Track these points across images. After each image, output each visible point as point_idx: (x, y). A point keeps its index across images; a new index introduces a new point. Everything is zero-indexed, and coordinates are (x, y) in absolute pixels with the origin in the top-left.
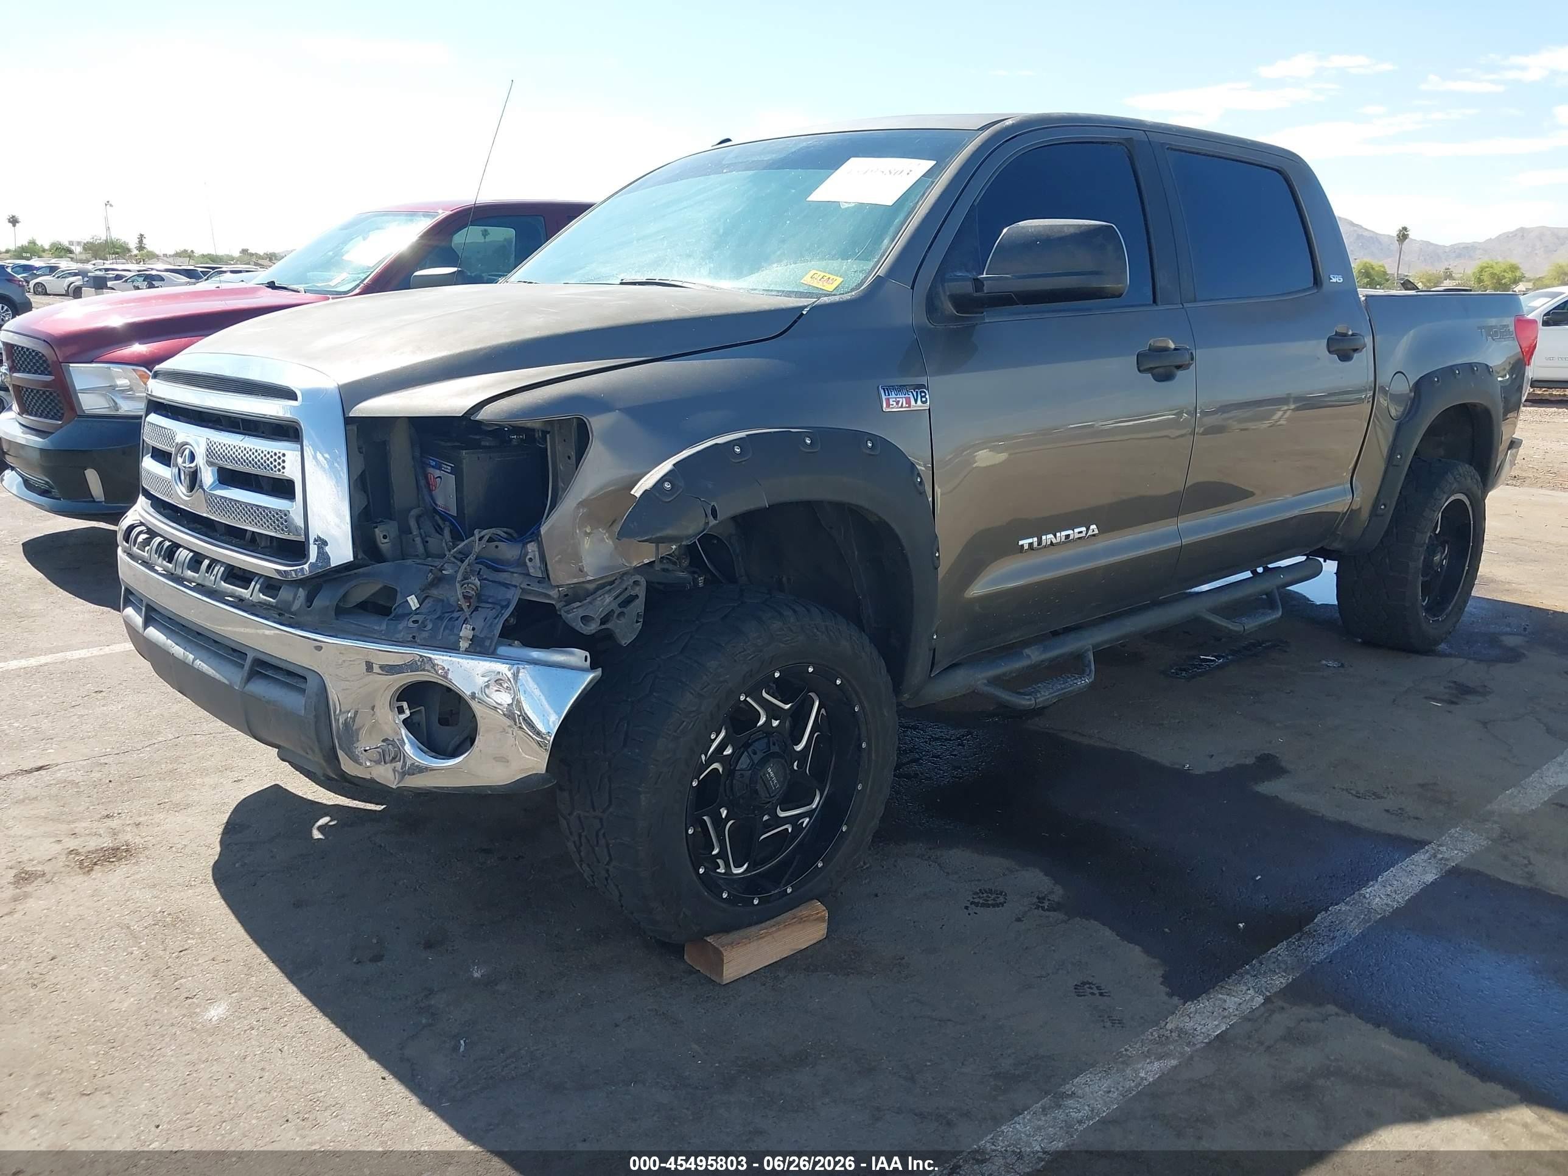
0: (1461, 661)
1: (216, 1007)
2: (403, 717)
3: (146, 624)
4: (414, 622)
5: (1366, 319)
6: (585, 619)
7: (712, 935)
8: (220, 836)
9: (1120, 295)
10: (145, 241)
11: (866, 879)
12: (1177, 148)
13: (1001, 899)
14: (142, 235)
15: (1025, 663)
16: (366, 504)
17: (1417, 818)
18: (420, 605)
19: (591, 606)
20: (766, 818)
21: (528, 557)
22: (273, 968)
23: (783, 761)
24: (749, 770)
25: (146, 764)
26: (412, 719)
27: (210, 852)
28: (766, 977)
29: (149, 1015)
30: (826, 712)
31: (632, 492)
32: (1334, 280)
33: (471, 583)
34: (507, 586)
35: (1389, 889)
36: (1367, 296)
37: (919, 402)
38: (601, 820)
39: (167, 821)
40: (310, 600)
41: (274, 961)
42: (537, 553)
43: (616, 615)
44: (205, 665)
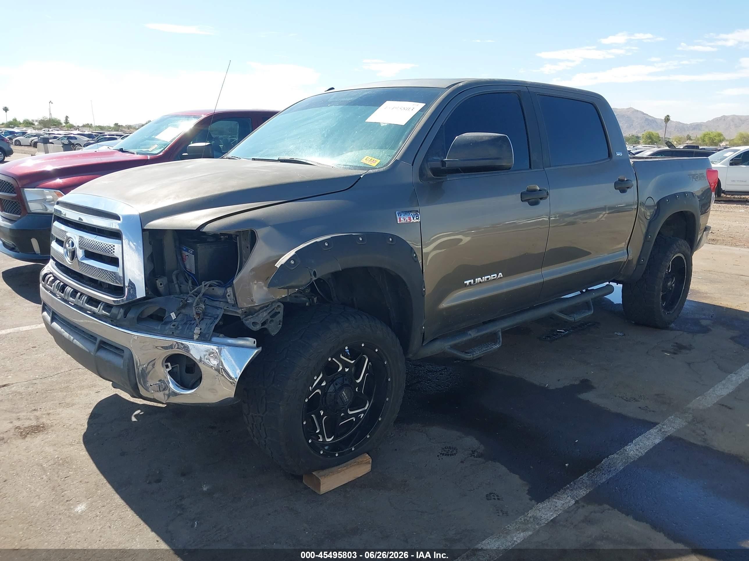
0: (681, 332)
1: (80, 505)
2: (168, 370)
3: (52, 321)
4: (174, 325)
5: (634, 173)
6: (254, 324)
7: (315, 471)
8: (88, 420)
9: (510, 169)
10: (68, 119)
11: (392, 442)
12: (542, 94)
13: (455, 452)
14: (67, 117)
15: (469, 337)
16: (153, 268)
17: (654, 411)
18: (177, 317)
19: (257, 317)
20: (342, 414)
21: (228, 294)
22: (109, 486)
23: (350, 388)
24: (334, 392)
25: (55, 383)
26: (173, 370)
27: (83, 428)
28: (341, 491)
29: (49, 509)
30: (372, 364)
31: (276, 265)
32: (618, 155)
33: (201, 307)
34: (217, 308)
35: (638, 446)
36: (634, 162)
37: (415, 218)
38: (262, 418)
39: (63, 412)
40: (125, 314)
41: (110, 482)
42: (232, 292)
43: (269, 321)
44: (78, 342)
